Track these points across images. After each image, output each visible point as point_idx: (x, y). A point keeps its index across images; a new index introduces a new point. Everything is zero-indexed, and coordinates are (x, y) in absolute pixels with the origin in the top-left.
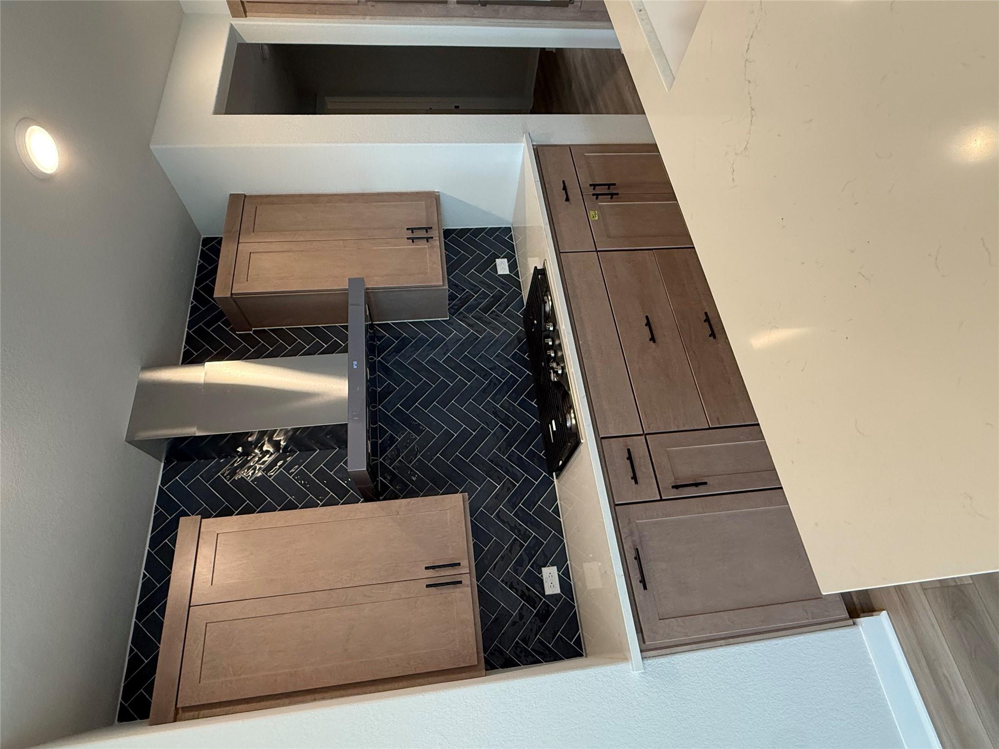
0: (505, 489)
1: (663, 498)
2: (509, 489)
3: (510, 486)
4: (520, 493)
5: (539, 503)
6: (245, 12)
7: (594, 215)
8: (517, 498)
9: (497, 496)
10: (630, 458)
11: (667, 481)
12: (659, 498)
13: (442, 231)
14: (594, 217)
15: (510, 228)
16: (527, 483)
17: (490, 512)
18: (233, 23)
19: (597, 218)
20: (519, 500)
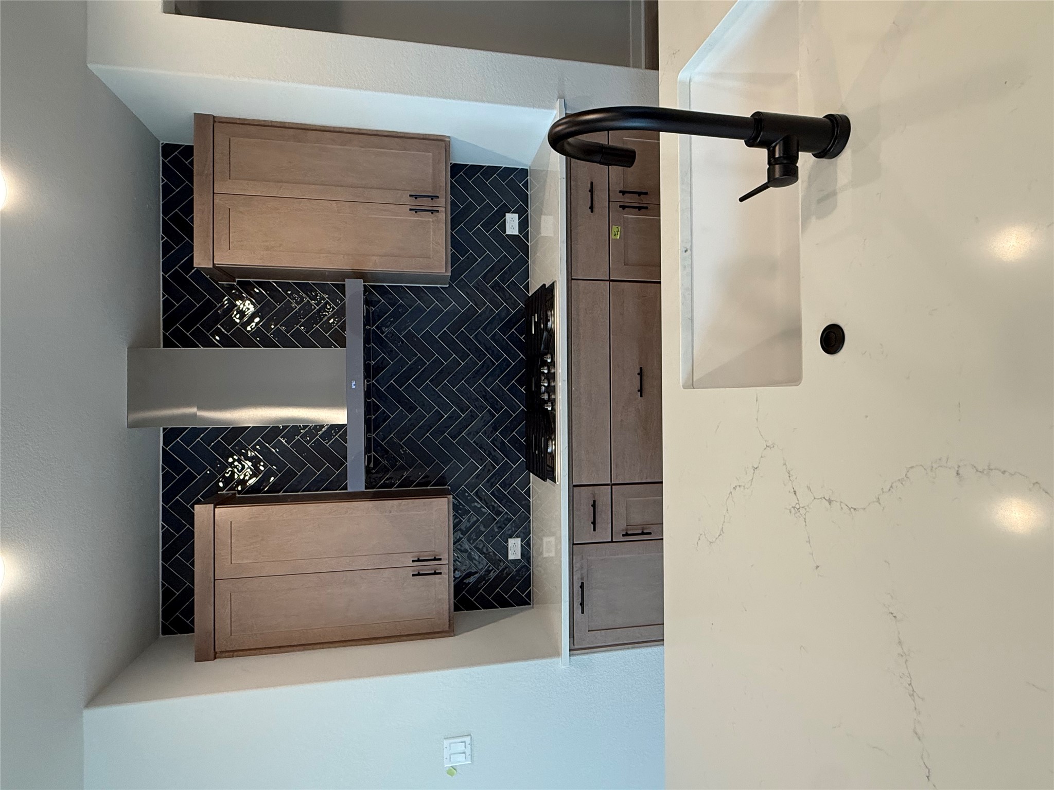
0: (486, 470)
1: (614, 540)
2: (489, 470)
3: (491, 468)
4: (500, 474)
5: (514, 484)
7: (616, 232)
8: (496, 479)
9: (478, 476)
10: (594, 506)
11: (620, 525)
12: (610, 540)
13: (450, 166)
14: (615, 235)
15: (527, 170)
16: (505, 468)
17: (471, 489)
19: (618, 237)
20: (497, 480)
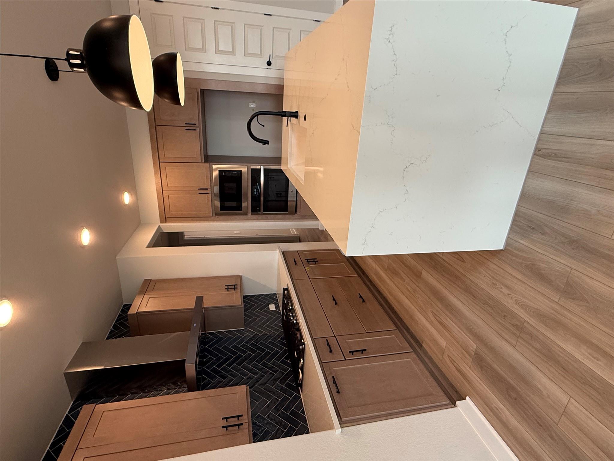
6: (166, 221)
12: (344, 359)
13: (243, 296)
15: (276, 294)
18: (160, 225)
19: (309, 269)
20: (281, 407)
